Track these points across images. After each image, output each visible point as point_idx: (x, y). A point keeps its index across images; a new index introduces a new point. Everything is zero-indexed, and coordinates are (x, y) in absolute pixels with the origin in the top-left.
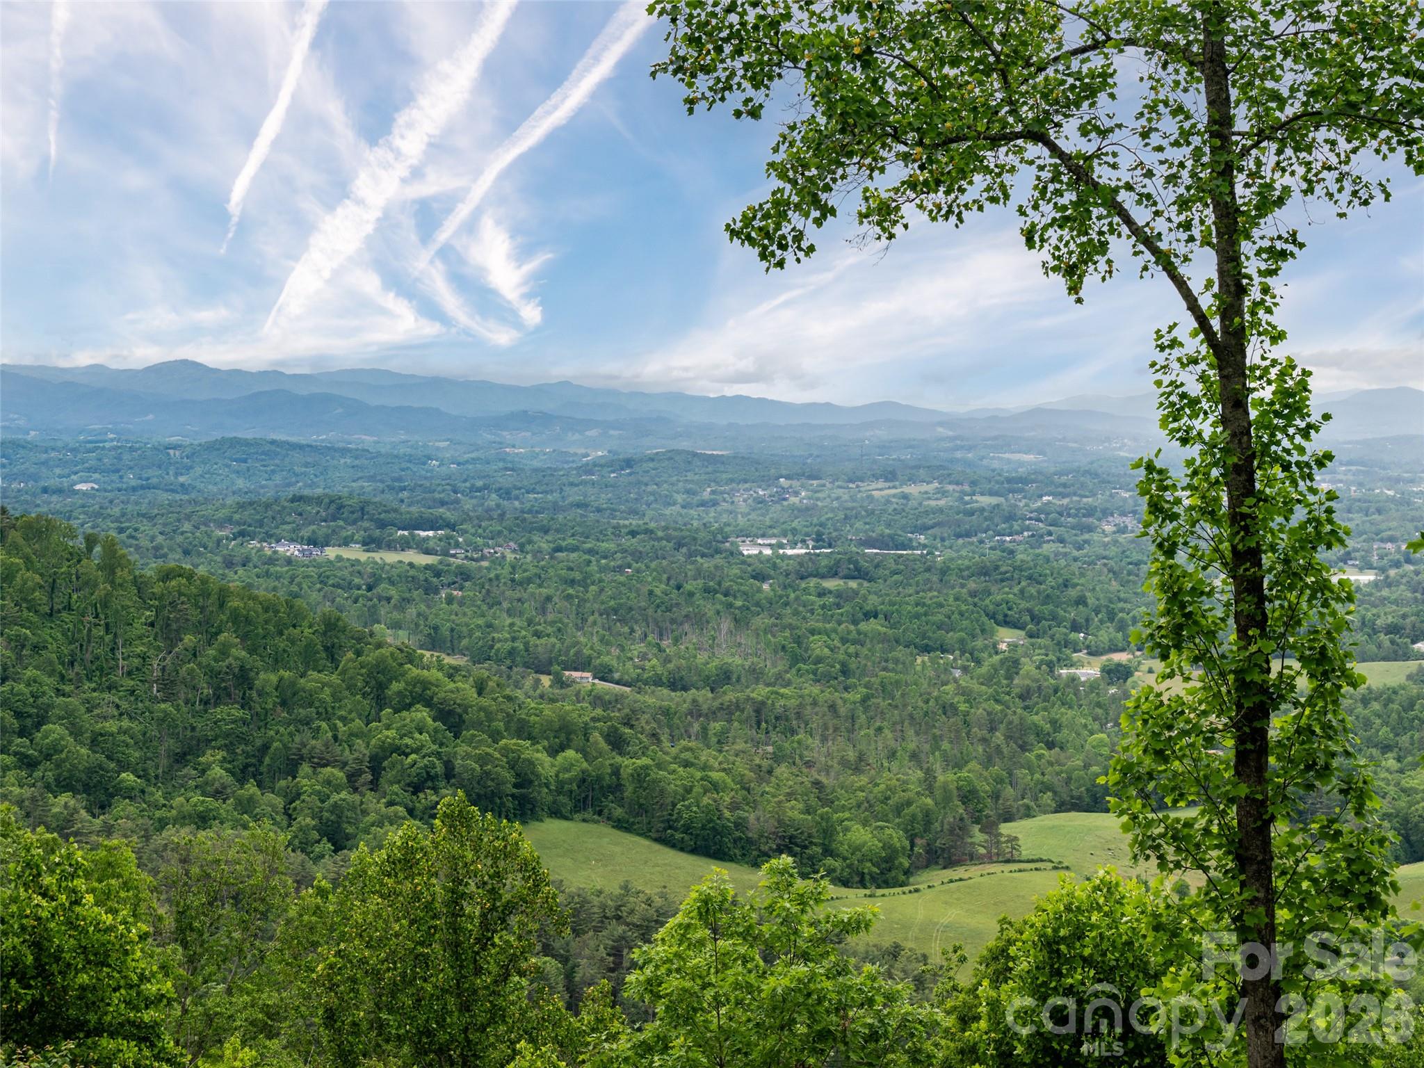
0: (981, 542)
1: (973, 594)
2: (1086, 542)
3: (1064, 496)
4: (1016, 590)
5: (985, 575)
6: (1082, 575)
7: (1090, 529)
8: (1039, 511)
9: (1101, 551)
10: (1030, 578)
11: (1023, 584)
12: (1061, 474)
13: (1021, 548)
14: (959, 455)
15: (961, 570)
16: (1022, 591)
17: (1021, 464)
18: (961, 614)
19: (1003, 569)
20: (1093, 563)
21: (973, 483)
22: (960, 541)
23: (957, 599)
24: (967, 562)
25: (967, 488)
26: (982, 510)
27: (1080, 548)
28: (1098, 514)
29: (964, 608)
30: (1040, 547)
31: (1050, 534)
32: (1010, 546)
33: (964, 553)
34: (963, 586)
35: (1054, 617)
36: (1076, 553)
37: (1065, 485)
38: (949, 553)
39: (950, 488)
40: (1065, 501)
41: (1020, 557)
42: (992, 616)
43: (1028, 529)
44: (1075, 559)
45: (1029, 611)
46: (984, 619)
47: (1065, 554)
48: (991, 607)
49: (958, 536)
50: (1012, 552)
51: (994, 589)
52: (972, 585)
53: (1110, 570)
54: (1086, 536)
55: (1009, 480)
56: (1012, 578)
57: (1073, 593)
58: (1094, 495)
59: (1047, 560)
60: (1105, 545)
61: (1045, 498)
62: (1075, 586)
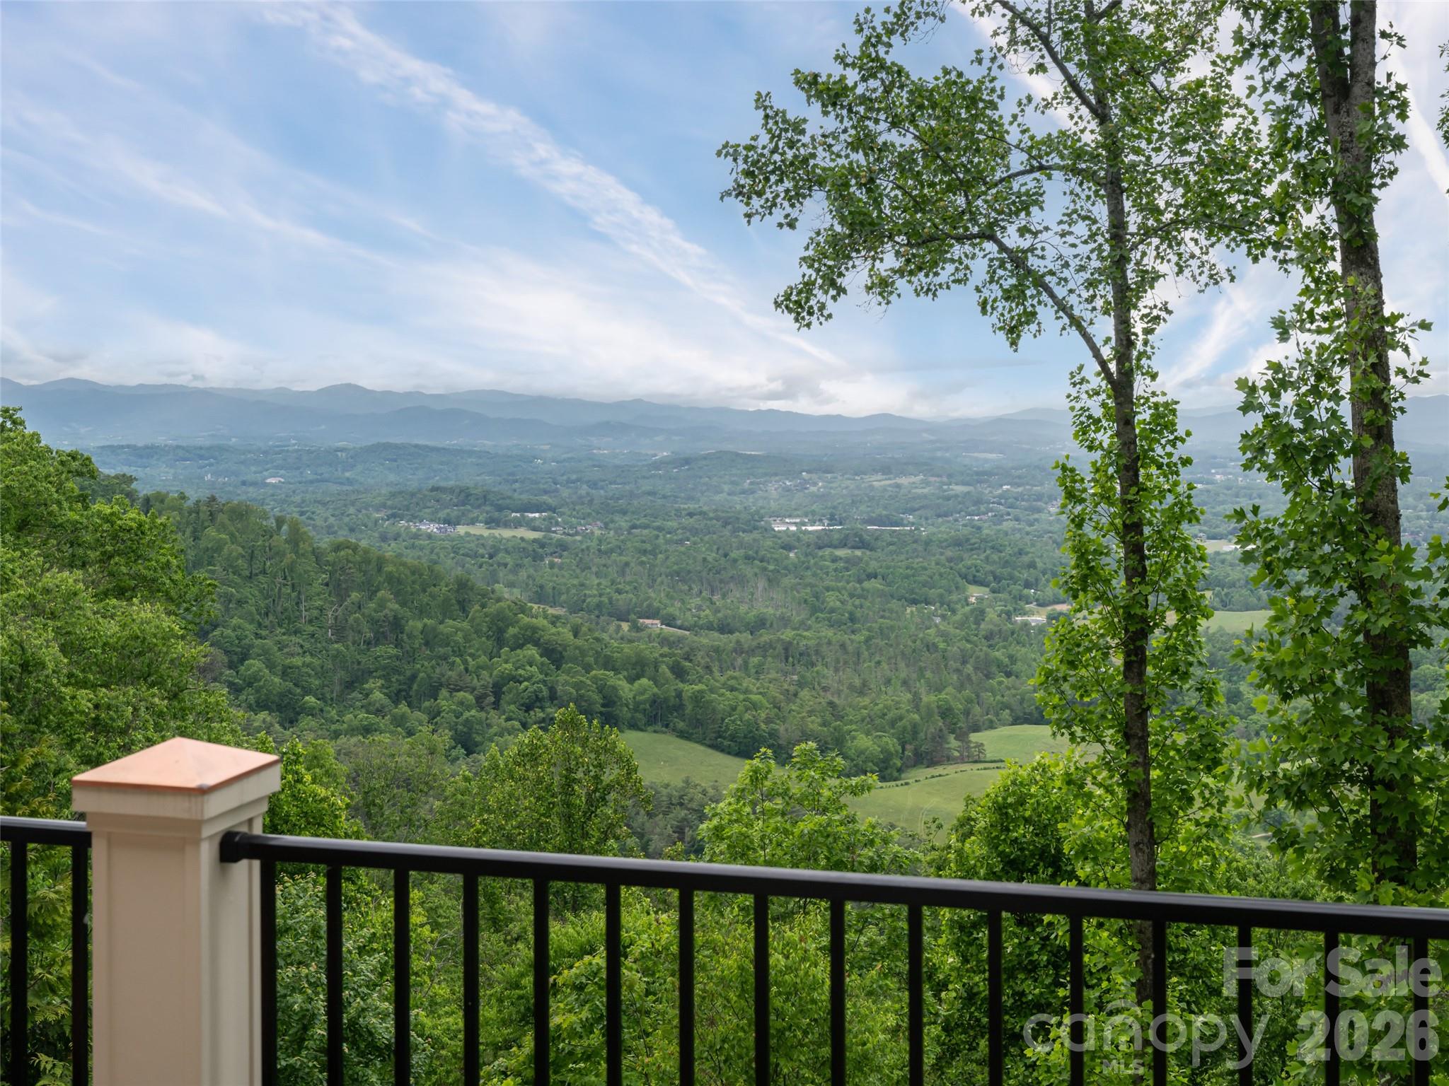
0: (956, 520)
1: (950, 560)
2: (1036, 520)
3: (1019, 485)
4: (983, 556)
5: (959, 545)
6: (1033, 545)
7: (1039, 511)
8: (1000, 497)
9: (1047, 527)
10: (993, 548)
11: (988, 552)
12: (1016, 469)
13: (986, 525)
14: (939, 454)
15: (941, 542)
16: (987, 558)
17: (986, 461)
18: (941, 575)
19: (973, 541)
20: (1040, 536)
21: (950, 476)
22: (940, 520)
23: (937, 564)
24: (945, 536)
25: (945, 479)
26: (956, 496)
27: (1031, 525)
28: (1046, 499)
29: (943, 570)
30: (1000, 523)
31: (1008, 514)
32: (978, 524)
33: (943, 529)
34: (942, 554)
35: (1011, 578)
36: (1028, 529)
37: (1019, 477)
38: (932, 529)
39: (932, 479)
40: (1020, 489)
41: (985, 532)
42: (964, 577)
43: (991, 510)
44: (1028, 533)
45: (992, 573)
46: (958, 579)
47: (1019, 530)
48: (964, 570)
49: (939, 516)
50: (979, 528)
51: (966, 556)
52: (949, 553)
53: (1055, 542)
54: (1036, 516)
55: (977, 473)
56: (979, 548)
57: (1026, 559)
58: (1042, 484)
59: (1006, 534)
60: (1050, 523)
61: (1005, 487)
62: (1027, 553)
